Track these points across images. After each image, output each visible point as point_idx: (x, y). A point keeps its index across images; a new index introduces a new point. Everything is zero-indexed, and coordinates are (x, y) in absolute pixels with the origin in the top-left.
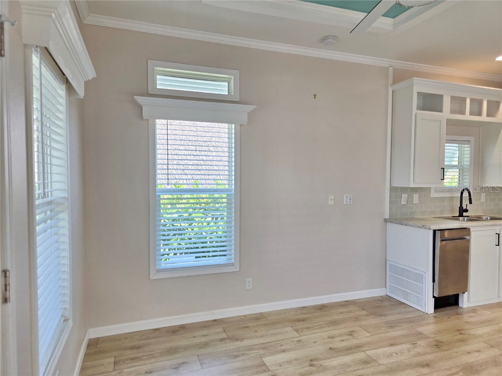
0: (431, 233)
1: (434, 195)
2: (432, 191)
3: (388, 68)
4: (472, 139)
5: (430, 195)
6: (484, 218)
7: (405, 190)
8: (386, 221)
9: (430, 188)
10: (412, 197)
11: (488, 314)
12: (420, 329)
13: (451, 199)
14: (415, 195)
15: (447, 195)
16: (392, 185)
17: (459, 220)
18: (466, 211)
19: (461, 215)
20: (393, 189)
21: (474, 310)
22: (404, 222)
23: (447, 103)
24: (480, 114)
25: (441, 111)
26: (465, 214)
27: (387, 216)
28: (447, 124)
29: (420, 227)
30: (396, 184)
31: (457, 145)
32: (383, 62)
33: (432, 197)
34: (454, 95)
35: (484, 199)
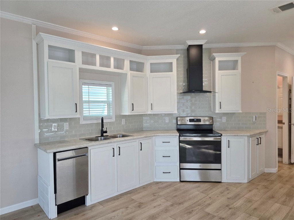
1: (83, 122)
2: (81, 120)
3: (31, 25)
4: (113, 83)
5: (79, 122)
6: (118, 135)
8: (35, 145)
10: (63, 125)
18: (106, 132)
19: (102, 136)
23: (78, 56)
24: (109, 66)
25: (74, 62)
26: (105, 134)
27: (37, 142)
28: (79, 71)
29: (44, 151)
31: (106, 88)
32: (28, 20)
33: (81, 125)
34: (84, 51)
35: (124, 123)
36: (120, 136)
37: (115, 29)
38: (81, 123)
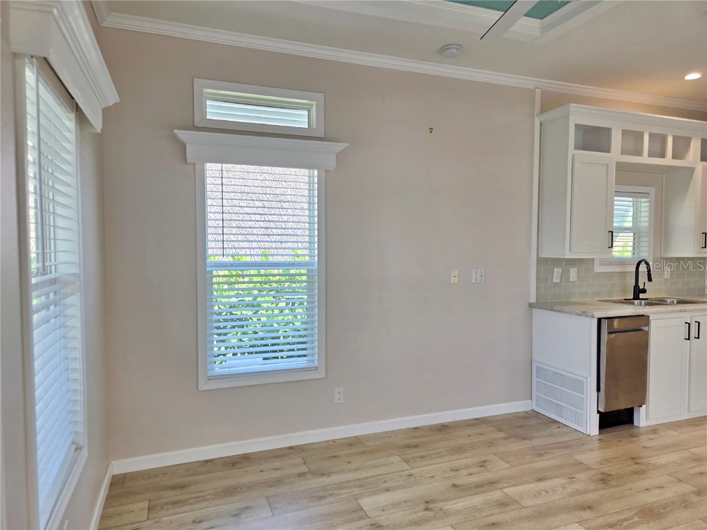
0: (595, 322)
1: (598, 269)
2: (597, 263)
3: (534, 90)
4: (652, 190)
5: (593, 269)
6: (669, 300)
7: (557, 262)
8: (531, 306)
9: (593, 260)
10: (568, 272)
11: (673, 436)
12: (579, 457)
13: (623, 274)
14: (572, 270)
15: (618, 269)
16: (540, 256)
17: (633, 304)
18: (644, 291)
19: (636, 297)
20: (541, 261)
21: (654, 430)
22: (556, 308)
23: (616, 140)
24: (663, 155)
25: (609, 151)
26: (641, 296)
27: (533, 300)
28: (616, 170)
29: (579, 315)
30: (545, 254)
31: (631, 199)
32: (527, 82)
33: (596, 273)
34: (626, 128)
35: (669, 275)
36: (673, 302)
37: (693, 76)
38: (595, 271)
